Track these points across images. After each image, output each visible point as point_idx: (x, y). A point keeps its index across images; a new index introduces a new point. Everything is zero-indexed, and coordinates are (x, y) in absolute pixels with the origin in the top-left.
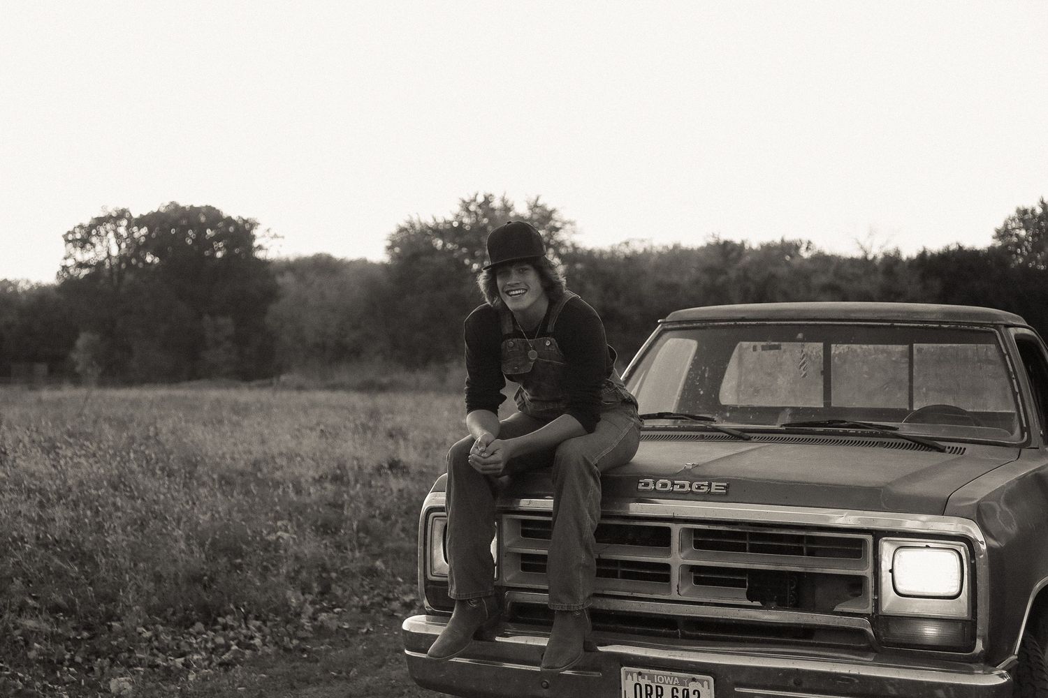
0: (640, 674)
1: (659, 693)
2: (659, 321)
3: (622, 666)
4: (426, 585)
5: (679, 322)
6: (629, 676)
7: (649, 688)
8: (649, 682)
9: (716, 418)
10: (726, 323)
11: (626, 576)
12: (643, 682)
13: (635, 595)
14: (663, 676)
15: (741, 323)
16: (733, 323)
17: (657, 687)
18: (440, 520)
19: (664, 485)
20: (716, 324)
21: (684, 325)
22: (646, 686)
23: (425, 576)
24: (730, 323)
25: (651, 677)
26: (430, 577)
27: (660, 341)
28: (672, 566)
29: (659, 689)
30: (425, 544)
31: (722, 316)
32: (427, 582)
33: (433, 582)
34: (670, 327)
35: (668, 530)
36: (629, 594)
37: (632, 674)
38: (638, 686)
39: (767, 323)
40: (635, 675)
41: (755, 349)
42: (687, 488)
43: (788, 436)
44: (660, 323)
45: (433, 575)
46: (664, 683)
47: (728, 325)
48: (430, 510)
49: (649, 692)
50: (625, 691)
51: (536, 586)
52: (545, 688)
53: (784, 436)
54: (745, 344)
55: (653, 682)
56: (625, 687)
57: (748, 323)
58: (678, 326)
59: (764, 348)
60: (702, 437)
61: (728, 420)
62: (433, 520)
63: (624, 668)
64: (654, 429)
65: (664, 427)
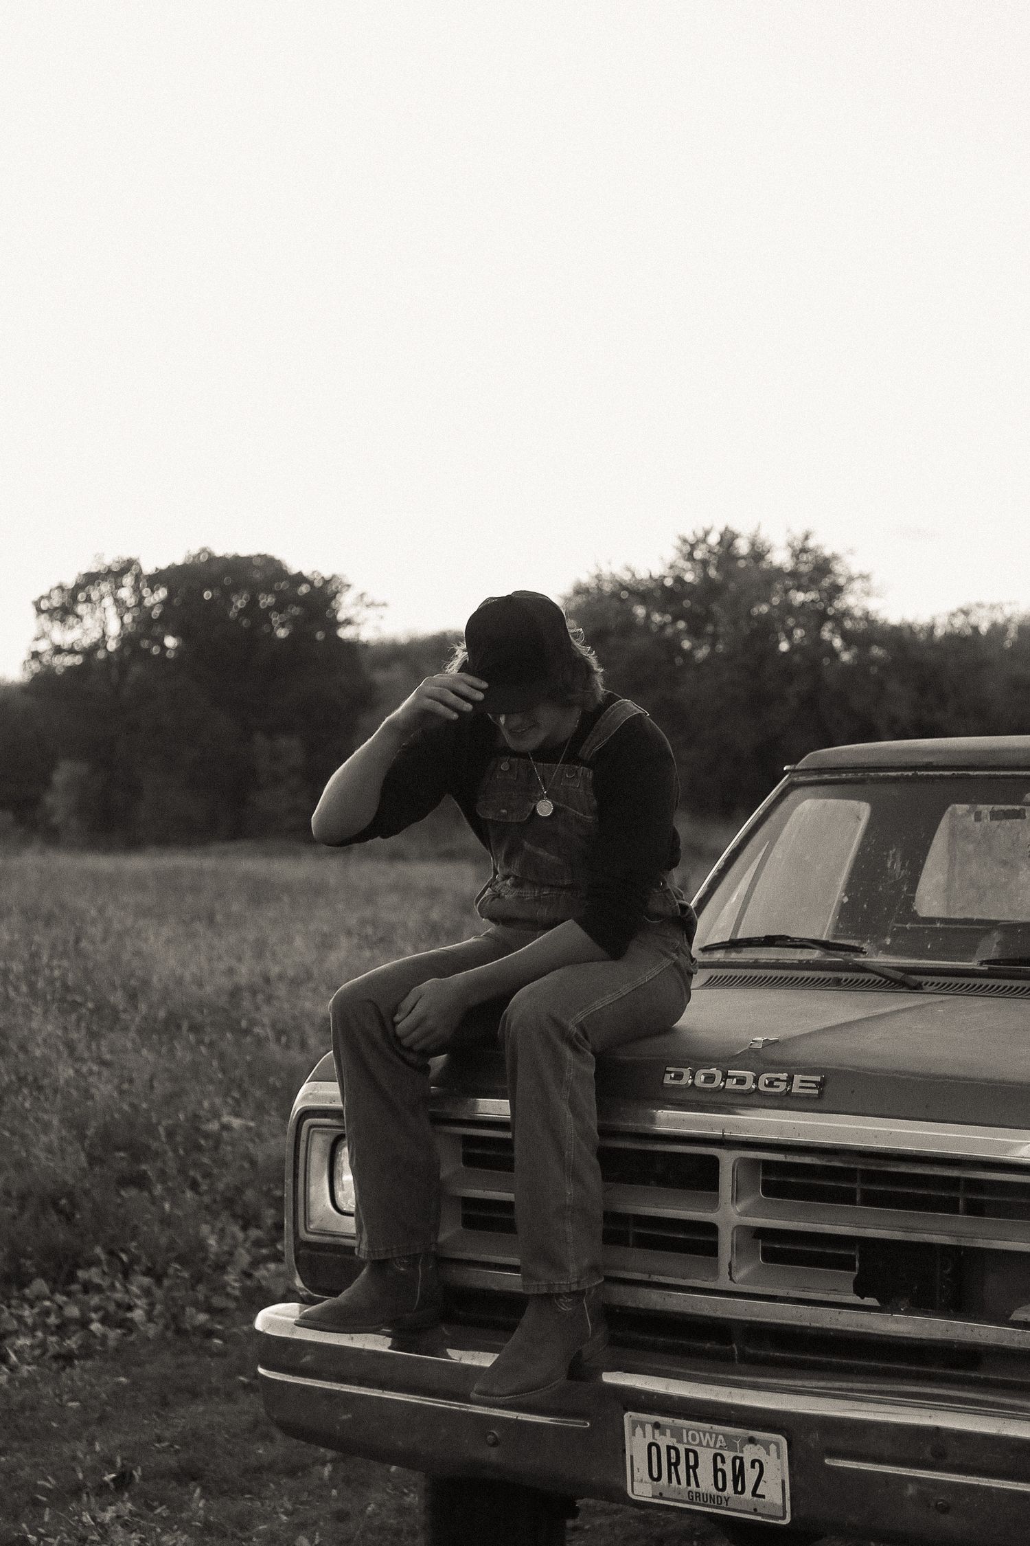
0: (657, 1426)
1: (692, 1463)
2: (785, 769)
3: (626, 1410)
4: (296, 1250)
5: (819, 771)
6: (639, 1430)
7: (673, 1452)
8: (673, 1442)
9: (865, 947)
10: (899, 773)
12: (664, 1441)
13: (655, 1278)
14: (698, 1431)
15: (925, 773)
16: (910, 774)
17: (687, 1451)
19: (710, 1078)
20: (881, 774)
21: (826, 777)
22: (669, 1448)
23: (296, 1233)
24: (905, 773)
25: (677, 1433)
26: (305, 1236)
28: (720, 1227)
29: (691, 1455)
30: (296, 1176)
32: (300, 1244)
33: (308, 1244)
34: (802, 779)
35: (714, 1162)
36: (644, 1277)
37: (643, 1425)
38: (654, 1449)
39: (971, 773)
40: (649, 1428)
41: (978, 816)
42: (750, 1085)
43: (991, 982)
44: (786, 772)
45: (307, 1232)
46: (700, 1444)
47: (905, 777)
48: (306, 1113)
49: (673, 1461)
50: (632, 1457)
52: (491, 1445)
53: (985, 982)
54: (961, 808)
55: (680, 1441)
56: (631, 1450)
58: (815, 778)
59: (995, 816)
60: (838, 982)
61: (888, 950)
62: (309, 1132)
63: (630, 1413)
64: (756, 965)
65: (774, 962)
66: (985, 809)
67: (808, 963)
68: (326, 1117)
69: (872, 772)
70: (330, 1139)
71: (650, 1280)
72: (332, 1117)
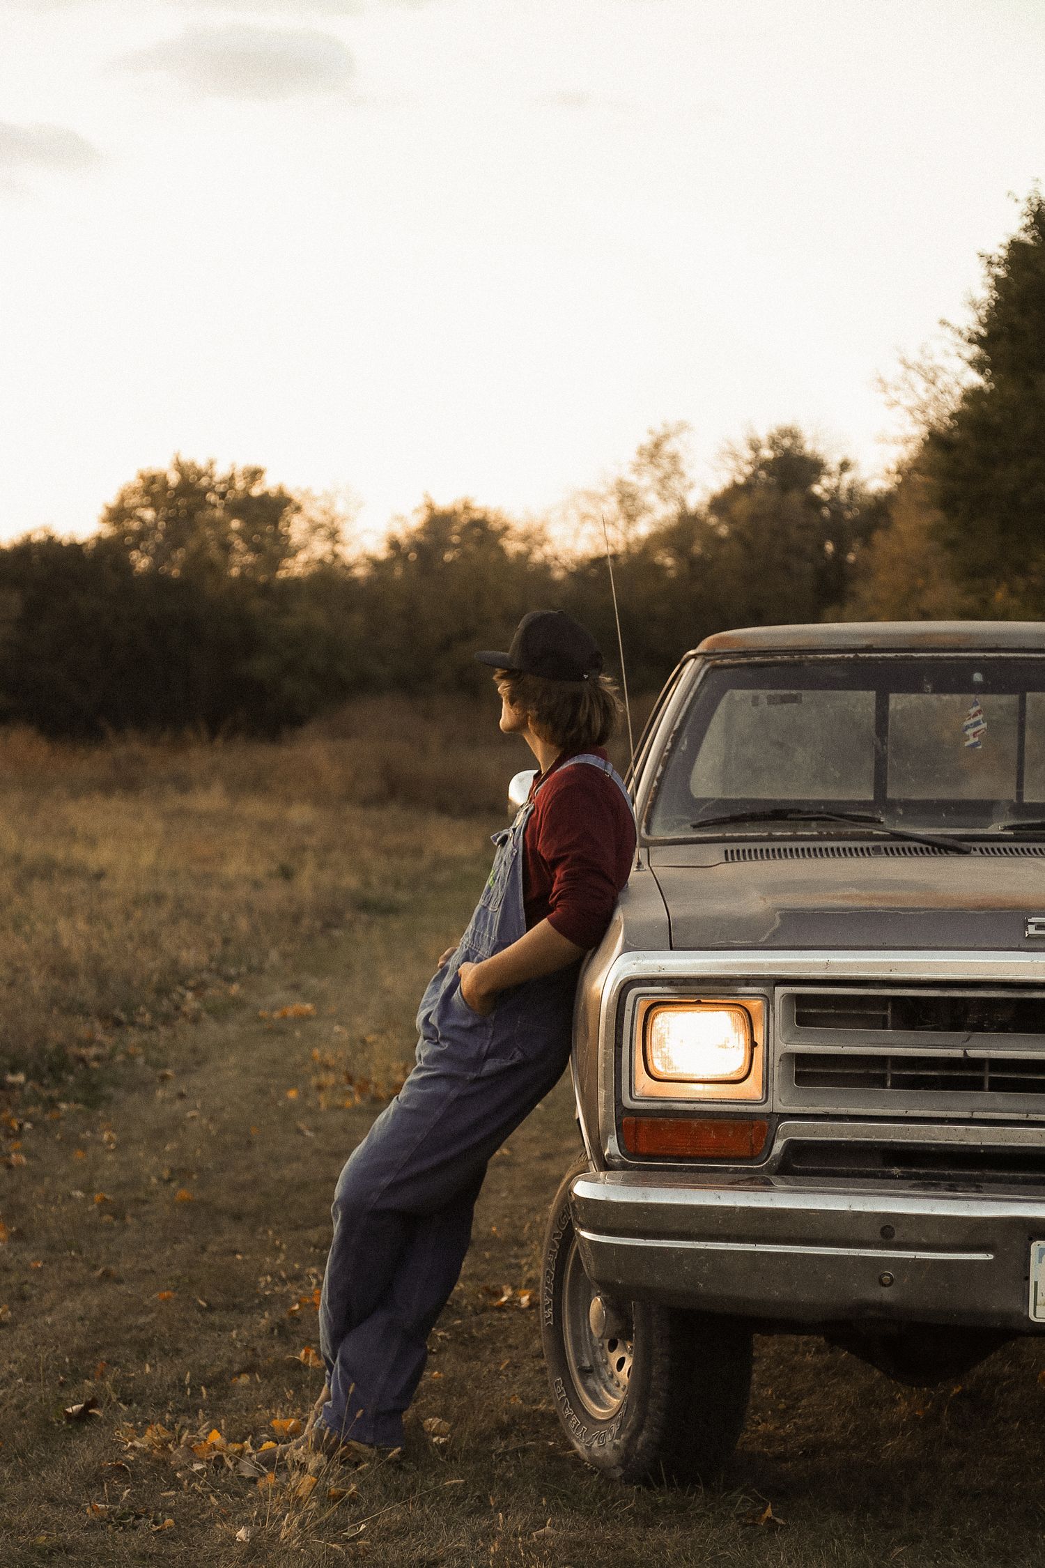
2: (690, 653)
3: (1031, 1239)
4: (617, 1116)
10: (840, 655)
11: (997, 1086)
13: (1033, 1117)
15: (867, 655)
16: (851, 656)
18: (646, 1000)
21: (757, 659)
23: (618, 1102)
24: (847, 656)
26: (628, 1102)
30: (618, 1045)
31: (826, 643)
32: (622, 1112)
33: (632, 1112)
36: (1022, 1117)
41: (755, 701)
43: (1019, 845)
44: (690, 657)
45: (634, 1100)
47: (843, 659)
48: (627, 983)
50: (1036, 1283)
51: (842, 1110)
52: (885, 1285)
53: (1013, 845)
54: (738, 694)
57: (879, 655)
58: (744, 660)
59: (771, 700)
60: (877, 850)
62: (635, 1001)
63: (1038, 1242)
64: (771, 839)
65: (791, 835)
66: (763, 694)
67: (829, 834)
68: (652, 985)
69: (810, 654)
70: (647, 1006)
71: (1028, 1119)
72: (662, 985)
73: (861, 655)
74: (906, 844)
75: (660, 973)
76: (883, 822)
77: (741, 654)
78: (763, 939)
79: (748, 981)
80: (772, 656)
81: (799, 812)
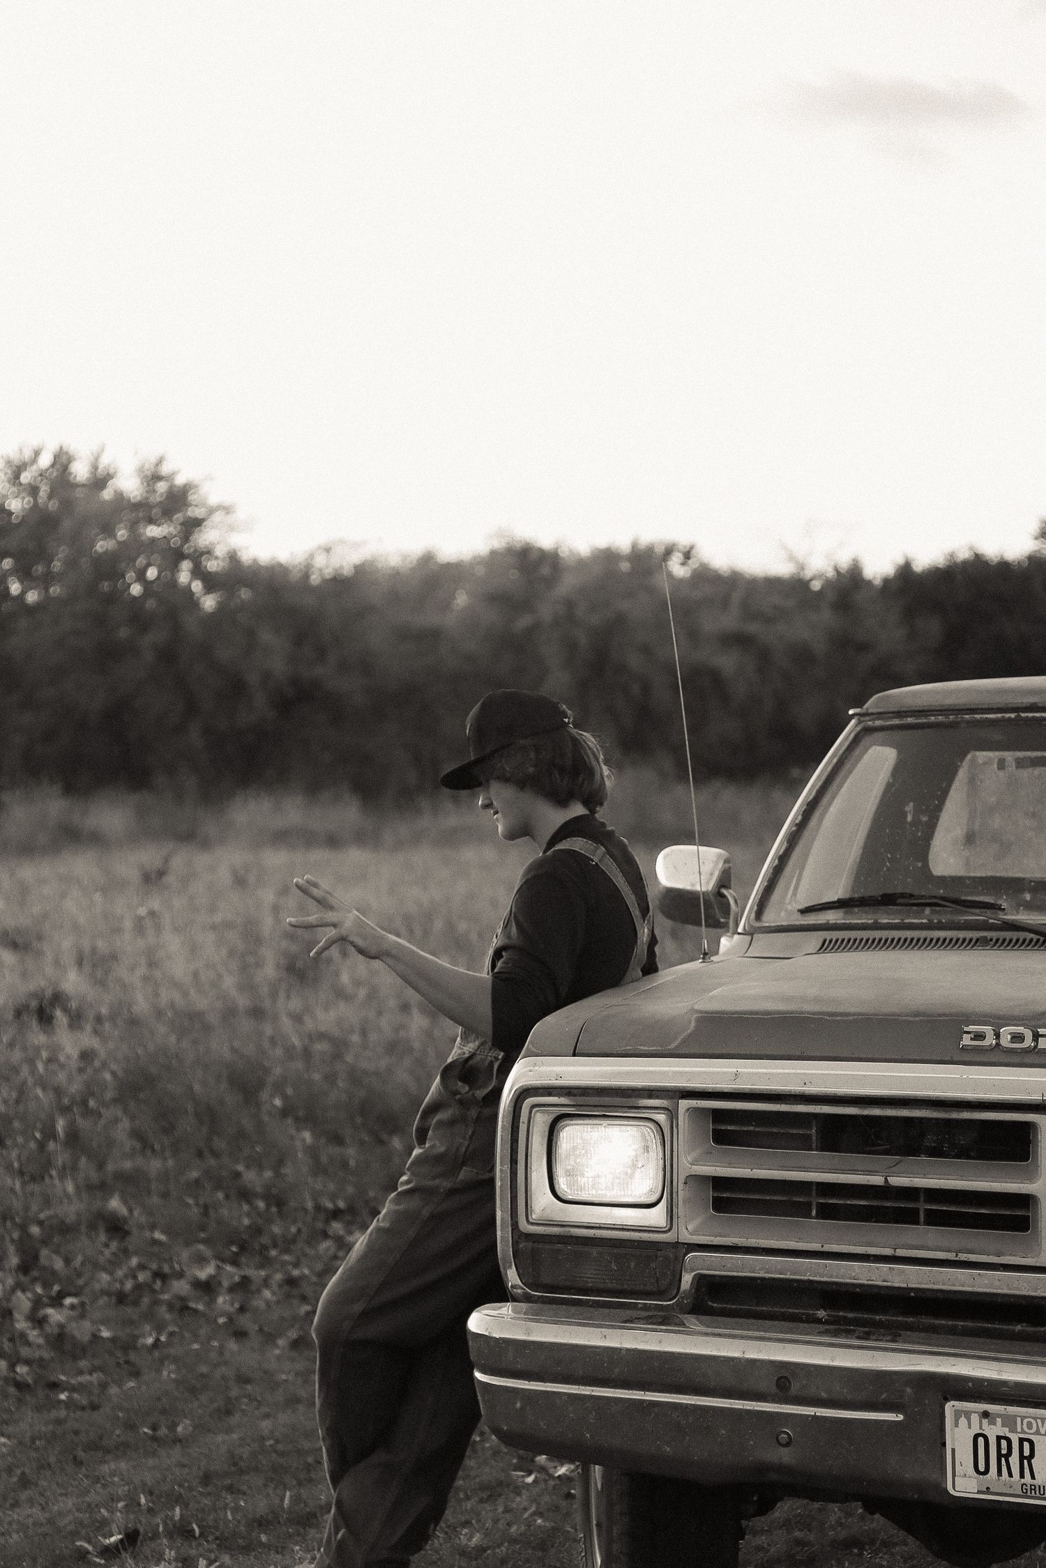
0: (986, 1414)
1: (1027, 1453)
2: (851, 712)
3: (947, 1400)
4: (515, 1244)
5: (899, 714)
6: (963, 1421)
7: (1004, 1443)
8: (1005, 1431)
9: (1004, 905)
10: (999, 715)
11: (935, 1219)
12: (992, 1432)
13: (963, 1257)
14: (1035, 1419)
17: (1021, 1441)
18: (543, 1112)
19: (1018, 1038)
20: (978, 716)
21: (910, 720)
22: (999, 1438)
23: (515, 1225)
24: (1007, 715)
25: (1010, 1422)
26: (524, 1226)
27: (857, 752)
28: (1042, 1200)
29: (1026, 1445)
30: (514, 1161)
31: (982, 701)
32: (520, 1237)
33: (529, 1237)
34: (878, 723)
35: (1029, 1127)
36: (951, 1256)
37: (968, 1415)
38: (981, 1441)
40: (975, 1418)
41: (1002, 764)
44: (853, 716)
45: (533, 1224)
46: (1038, 1433)
47: (1003, 719)
48: (524, 1093)
49: (1004, 1452)
50: (953, 1450)
51: (752, 1242)
52: (783, 1446)
54: (982, 756)
55: (1013, 1430)
56: (953, 1444)
58: (896, 722)
59: (1020, 763)
61: (1029, 907)
62: (530, 1113)
63: (952, 1403)
64: (876, 926)
65: (898, 923)
66: (1010, 756)
67: (940, 922)
68: (550, 1095)
69: (965, 715)
70: (550, 1118)
71: (958, 1259)
72: (559, 1095)
73: (1023, 715)
74: (1014, 935)
75: (558, 1082)
76: (1004, 909)
77: (896, 715)
78: (673, 1046)
79: (651, 1093)
80: (926, 716)
81: (911, 896)
